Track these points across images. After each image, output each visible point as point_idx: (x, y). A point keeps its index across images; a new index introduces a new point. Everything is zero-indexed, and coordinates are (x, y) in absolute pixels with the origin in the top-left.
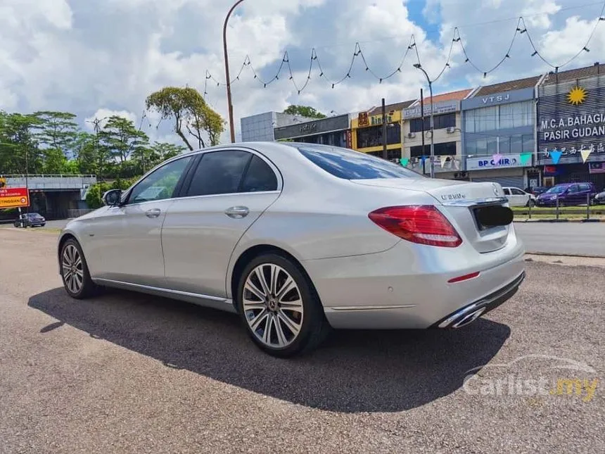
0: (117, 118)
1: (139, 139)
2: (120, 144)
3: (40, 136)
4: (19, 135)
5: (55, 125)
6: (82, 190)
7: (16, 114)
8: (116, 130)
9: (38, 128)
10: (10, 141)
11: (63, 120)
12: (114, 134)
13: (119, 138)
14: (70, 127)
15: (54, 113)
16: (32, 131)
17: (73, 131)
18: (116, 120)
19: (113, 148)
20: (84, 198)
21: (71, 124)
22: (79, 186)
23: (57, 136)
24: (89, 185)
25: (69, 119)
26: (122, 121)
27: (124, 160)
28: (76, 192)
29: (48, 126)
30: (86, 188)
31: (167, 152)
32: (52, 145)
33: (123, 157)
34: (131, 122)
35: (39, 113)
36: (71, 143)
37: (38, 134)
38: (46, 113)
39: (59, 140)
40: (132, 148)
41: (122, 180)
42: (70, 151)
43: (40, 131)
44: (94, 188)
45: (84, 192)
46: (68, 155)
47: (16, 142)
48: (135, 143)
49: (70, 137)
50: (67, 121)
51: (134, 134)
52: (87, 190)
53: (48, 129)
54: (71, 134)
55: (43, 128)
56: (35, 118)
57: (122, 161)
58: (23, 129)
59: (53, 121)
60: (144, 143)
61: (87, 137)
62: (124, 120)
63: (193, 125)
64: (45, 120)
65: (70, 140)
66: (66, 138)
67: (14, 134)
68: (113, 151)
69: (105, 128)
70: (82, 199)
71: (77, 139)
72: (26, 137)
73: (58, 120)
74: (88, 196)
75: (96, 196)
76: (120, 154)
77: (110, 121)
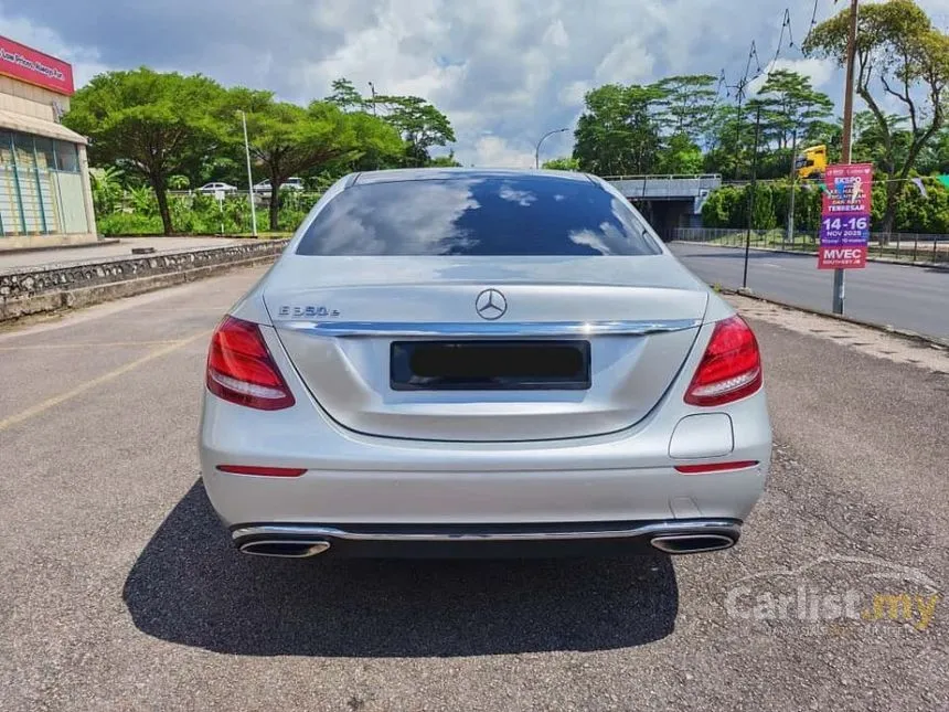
0: (780, 73)
1: (817, 107)
2: (781, 119)
3: (662, 117)
4: (637, 116)
5: (686, 97)
6: (697, 199)
7: (635, 87)
8: (777, 95)
9: (661, 103)
10: (623, 127)
11: (697, 88)
12: (776, 102)
13: (781, 108)
14: (706, 97)
15: (686, 78)
16: (652, 109)
17: (710, 103)
18: (779, 77)
19: (769, 126)
20: (698, 211)
21: (708, 93)
22: (695, 192)
23: (686, 114)
24: (708, 191)
25: (707, 84)
26: (789, 79)
27: (783, 146)
28: (689, 201)
29: (676, 100)
30: (704, 195)
31: (865, 129)
32: (678, 128)
33: (783, 142)
34: (805, 79)
35: (666, 81)
36: (705, 123)
37: (659, 114)
38: (675, 79)
39: (688, 120)
40: (800, 125)
41: (760, 183)
42: (701, 136)
43: (663, 108)
44: (714, 196)
45: (701, 201)
46: (698, 143)
47: (630, 127)
48: (806, 115)
49: (703, 115)
50: (704, 88)
51: (808, 100)
52: (705, 198)
53: (674, 104)
54: (706, 109)
55: (668, 103)
56: (659, 90)
57: (780, 148)
58: (641, 108)
59: (683, 90)
60: (822, 115)
61: (729, 112)
62: (794, 75)
63: (899, 75)
64: (673, 91)
65: (703, 119)
66: (698, 116)
67: (630, 116)
68: (767, 131)
69: (759, 93)
70: (696, 212)
71: (714, 117)
72: (645, 119)
73: (691, 88)
74: (705, 209)
75: (715, 208)
76: (779, 137)
77: (769, 81)
